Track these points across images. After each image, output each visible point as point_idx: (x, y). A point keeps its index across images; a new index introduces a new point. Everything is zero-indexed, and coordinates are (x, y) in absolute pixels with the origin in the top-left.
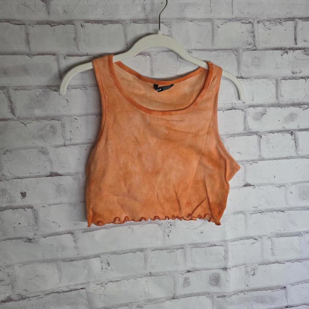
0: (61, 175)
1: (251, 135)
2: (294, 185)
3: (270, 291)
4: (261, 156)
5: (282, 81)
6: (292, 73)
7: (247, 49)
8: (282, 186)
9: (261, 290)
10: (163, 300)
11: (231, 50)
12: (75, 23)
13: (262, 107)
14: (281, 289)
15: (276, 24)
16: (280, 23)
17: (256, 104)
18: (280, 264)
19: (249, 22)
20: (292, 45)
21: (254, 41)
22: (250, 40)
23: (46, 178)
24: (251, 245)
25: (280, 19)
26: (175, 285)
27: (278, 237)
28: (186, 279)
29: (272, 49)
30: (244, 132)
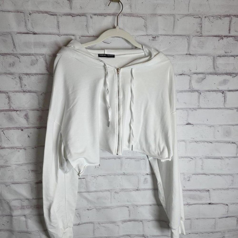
1: (193, 92)
2: (220, 126)
3: (199, 192)
4: (199, 106)
5: (218, 57)
6: (225, 52)
7: (195, 35)
8: (212, 126)
9: (193, 191)
10: (131, 190)
11: (185, 35)
12: (87, 15)
13: (202, 74)
14: (206, 191)
15: (217, 19)
16: (220, 18)
17: (198, 72)
18: (206, 175)
19: (199, 17)
20: (227, 34)
21: (201, 30)
22: (199, 30)
24: (188, 161)
25: (220, 15)
26: (138, 182)
27: (207, 159)
28: (145, 179)
29: (212, 36)
30: (189, 89)
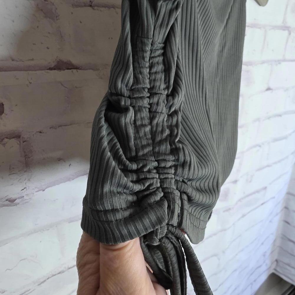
0: (77, 68)
23: (47, 72)
